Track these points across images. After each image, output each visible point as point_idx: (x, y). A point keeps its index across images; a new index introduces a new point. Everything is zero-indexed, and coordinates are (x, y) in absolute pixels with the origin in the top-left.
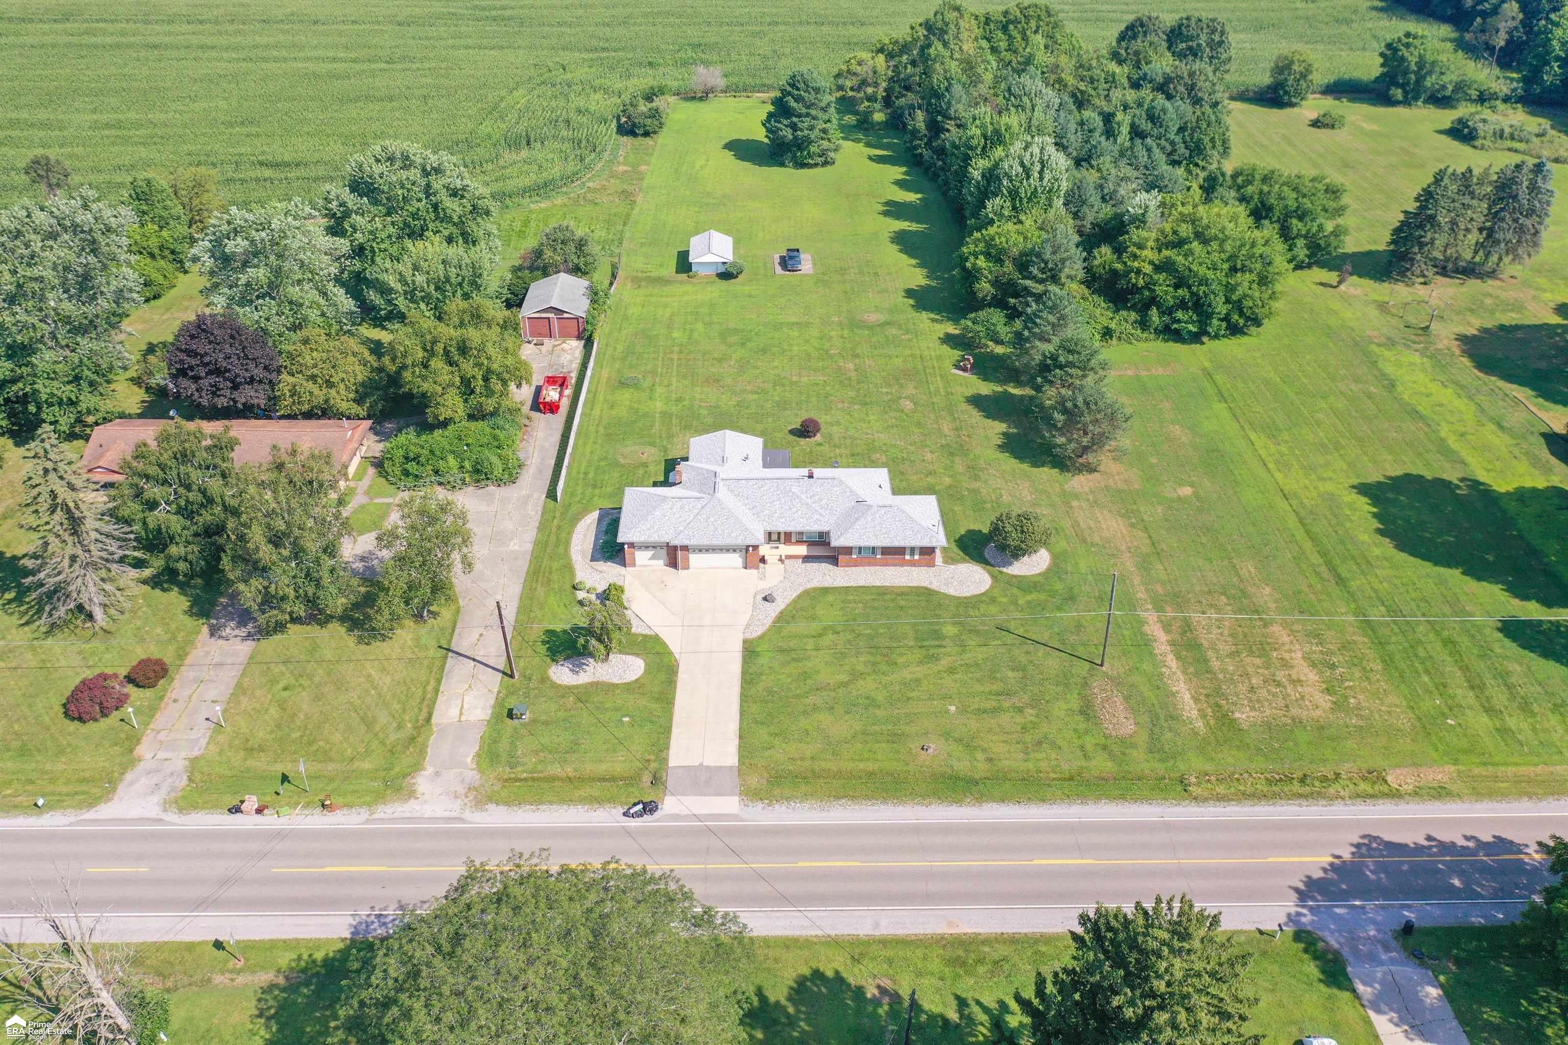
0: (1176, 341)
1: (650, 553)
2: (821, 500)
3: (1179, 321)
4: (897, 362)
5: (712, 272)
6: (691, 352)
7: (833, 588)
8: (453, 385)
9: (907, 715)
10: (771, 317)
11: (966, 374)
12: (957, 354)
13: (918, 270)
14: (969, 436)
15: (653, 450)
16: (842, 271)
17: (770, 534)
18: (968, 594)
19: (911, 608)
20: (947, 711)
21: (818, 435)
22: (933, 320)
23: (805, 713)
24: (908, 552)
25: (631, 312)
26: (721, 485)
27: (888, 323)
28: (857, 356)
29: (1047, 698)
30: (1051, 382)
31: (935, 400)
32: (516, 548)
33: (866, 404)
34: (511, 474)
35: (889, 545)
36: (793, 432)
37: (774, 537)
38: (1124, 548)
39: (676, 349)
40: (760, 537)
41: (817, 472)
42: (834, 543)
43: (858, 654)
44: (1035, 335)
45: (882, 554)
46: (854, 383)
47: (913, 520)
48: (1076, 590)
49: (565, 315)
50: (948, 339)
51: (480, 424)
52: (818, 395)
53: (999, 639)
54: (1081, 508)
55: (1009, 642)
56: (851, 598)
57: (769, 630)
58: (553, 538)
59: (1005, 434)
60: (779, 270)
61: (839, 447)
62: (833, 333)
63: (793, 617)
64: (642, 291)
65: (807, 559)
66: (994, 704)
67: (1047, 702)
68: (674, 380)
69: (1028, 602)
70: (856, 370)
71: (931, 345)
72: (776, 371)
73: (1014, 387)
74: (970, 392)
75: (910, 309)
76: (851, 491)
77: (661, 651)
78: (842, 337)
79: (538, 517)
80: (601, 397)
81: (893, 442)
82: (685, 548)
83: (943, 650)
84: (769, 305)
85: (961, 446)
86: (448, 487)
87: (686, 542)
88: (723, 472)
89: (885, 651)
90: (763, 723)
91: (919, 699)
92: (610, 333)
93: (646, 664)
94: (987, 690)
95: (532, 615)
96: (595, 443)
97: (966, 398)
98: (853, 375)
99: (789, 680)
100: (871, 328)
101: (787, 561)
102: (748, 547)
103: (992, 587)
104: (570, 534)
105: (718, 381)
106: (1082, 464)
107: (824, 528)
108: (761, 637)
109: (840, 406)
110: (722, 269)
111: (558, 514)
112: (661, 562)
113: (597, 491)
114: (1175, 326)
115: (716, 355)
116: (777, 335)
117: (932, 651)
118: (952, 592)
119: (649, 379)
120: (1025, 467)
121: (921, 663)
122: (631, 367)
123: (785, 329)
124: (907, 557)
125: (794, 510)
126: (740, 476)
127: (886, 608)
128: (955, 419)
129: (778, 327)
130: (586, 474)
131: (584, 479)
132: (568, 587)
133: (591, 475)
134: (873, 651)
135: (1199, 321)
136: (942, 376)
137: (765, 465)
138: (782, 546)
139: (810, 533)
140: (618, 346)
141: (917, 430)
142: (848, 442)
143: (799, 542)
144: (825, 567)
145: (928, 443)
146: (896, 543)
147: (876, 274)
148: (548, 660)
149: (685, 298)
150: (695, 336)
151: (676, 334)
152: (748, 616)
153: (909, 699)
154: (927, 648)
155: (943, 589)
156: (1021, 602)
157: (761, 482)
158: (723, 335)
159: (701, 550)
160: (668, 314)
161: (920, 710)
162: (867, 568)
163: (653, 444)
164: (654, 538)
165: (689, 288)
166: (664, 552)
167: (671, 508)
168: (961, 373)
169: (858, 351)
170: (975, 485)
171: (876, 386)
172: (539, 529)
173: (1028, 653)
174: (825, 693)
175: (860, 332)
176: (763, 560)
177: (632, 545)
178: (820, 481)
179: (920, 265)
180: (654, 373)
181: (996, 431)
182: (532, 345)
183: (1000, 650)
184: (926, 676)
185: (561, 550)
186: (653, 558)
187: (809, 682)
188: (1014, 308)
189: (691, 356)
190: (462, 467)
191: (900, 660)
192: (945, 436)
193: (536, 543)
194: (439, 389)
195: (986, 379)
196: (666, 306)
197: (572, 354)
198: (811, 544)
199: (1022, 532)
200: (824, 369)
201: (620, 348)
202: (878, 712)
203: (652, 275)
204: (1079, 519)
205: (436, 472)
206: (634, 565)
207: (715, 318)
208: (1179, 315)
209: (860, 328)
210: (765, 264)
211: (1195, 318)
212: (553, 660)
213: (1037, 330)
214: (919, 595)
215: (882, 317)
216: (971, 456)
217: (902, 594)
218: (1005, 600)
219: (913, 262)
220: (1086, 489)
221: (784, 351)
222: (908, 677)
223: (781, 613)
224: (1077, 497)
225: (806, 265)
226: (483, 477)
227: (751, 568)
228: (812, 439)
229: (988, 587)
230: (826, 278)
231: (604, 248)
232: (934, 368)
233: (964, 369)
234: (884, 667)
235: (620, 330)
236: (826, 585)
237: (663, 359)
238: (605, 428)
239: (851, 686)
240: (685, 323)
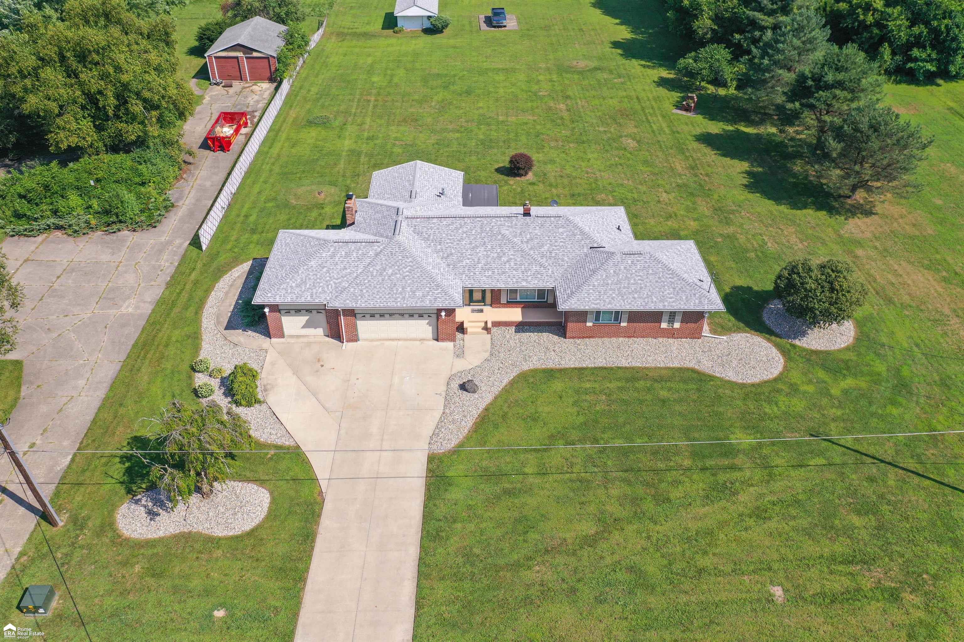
0: (910, 83)
1: (303, 319)
2: (542, 246)
3: (916, 60)
4: (613, 102)
5: (417, 27)
6: (389, 94)
7: (560, 370)
8: (75, 102)
9: (704, 606)
10: (475, 64)
11: (689, 114)
12: (676, 96)
13: (623, 27)
14: (707, 175)
15: (333, 190)
16: (547, 28)
17: (471, 292)
18: (756, 380)
19: (680, 401)
20: (770, 600)
21: (530, 174)
22: (644, 66)
23: (527, 601)
24: (665, 317)
25: (331, 60)
26: (404, 226)
27: (596, 69)
28: (568, 97)
29: (933, 569)
30: (812, 107)
31: (660, 138)
32: (130, 310)
33: (583, 142)
34: (150, 217)
35: (641, 309)
36: (499, 171)
37: (477, 296)
38: (947, 311)
39: (374, 91)
40: (458, 297)
41: (534, 210)
42: (563, 306)
43: (606, 482)
44: (776, 63)
45: (630, 321)
46: (567, 122)
47: (673, 273)
48: (905, 372)
49: (255, 54)
50: (663, 82)
51: (120, 157)
52: (528, 134)
53: (821, 454)
54: (869, 258)
55: (838, 460)
56: (588, 385)
57: (468, 438)
58: (184, 296)
59: (749, 173)
60: (484, 26)
61: (556, 187)
62: (541, 78)
63: (504, 416)
64: (346, 43)
65: (521, 327)
66: (847, 582)
67: (935, 577)
68: (368, 120)
69: (845, 392)
70: (568, 110)
71: (647, 88)
72: (481, 111)
73: (745, 126)
74: (698, 131)
75: (619, 57)
76: (582, 233)
77: (301, 476)
78: (551, 81)
79: (172, 270)
80: (283, 136)
81: (620, 182)
82: (351, 313)
83: (737, 475)
84: (474, 54)
85: (700, 185)
86: (70, 232)
87: (350, 305)
88: (408, 210)
89: (648, 476)
90: (454, 626)
91: (719, 573)
92: (306, 78)
93: (273, 501)
94: (826, 552)
95: (122, 411)
96: (265, 182)
97: (695, 136)
98: (566, 115)
99: (499, 532)
100: (581, 73)
101: (494, 330)
102: (439, 311)
103: (785, 368)
104: (208, 292)
105: (416, 120)
106: (853, 206)
107: (548, 285)
108: (455, 452)
109: (553, 144)
110: (427, 25)
111: (199, 265)
112: (320, 331)
113: (255, 237)
114: (910, 65)
115: (416, 97)
116: (481, 79)
117: (722, 477)
118: (731, 375)
119: (340, 119)
120: (784, 209)
121: (707, 499)
122: (323, 106)
123: (490, 74)
124: (664, 325)
125: (504, 259)
126: (430, 214)
127: (641, 402)
128: (687, 158)
129: (483, 72)
130: (246, 216)
131: (243, 223)
132: (185, 367)
133: (252, 219)
134: (630, 476)
135: (938, 60)
136: (663, 117)
137: (467, 203)
138: (487, 309)
139: (525, 291)
140: (312, 89)
141: (644, 169)
142: (566, 181)
143: (511, 303)
144: (548, 338)
145: (661, 182)
146: (651, 307)
147: (581, 30)
148: (122, 491)
149: (389, 49)
150: (396, 80)
151: (375, 79)
152: (437, 415)
153: (701, 571)
154: (714, 471)
155: (718, 372)
156: (835, 392)
157: (459, 222)
158: (425, 80)
159: (374, 314)
160: (370, 60)
161: (723, 596)
162: (606, 340)
163: (333, 184)
164: (306, 298)
165: (393, 41)
166: (322, 318)
167: (333, 256)
168: (684, 113)
169: (570, 93)
170: (730, 230)
171: (592, 125)
172: (169, 285)
173: (871, 480)
174: (560, 560)
175: (568, 76)
176: (461, 328)
177: (275, 308)
178: (540, 220)
179: (621, 24)
180: (347, 113)
181: (739, 170)
182: (220, 87)
183: (828, 475)
184: (722, 525)
185: (190, 313)
186: (307, 325)
187: (533, 536)
188: (738, 46)
189: (390, 98)
190: (90, 207)
191: (676, 494)
192: (680, 175)
193: (160, 302)
194: (54, 107)
195: (712, 118)
196: (369, 55)
197: (261, 95)
198: (526, 306)
199: (832, 290)
200: (532, 109)
201: (314, 90)
202: (652, 600)
203: (357, 31)
204: (872, 272)
205: (55, 212)
206: (281, 335)
207: (418, 65)
208: (916, 52)
209: (567, 72)
210: (470, 23)
211: (934, 56)
212: (129, 491)
213: (780, 57)
214: (685, 381)
215: (593, 64)
216: (716, 197)
217: (660, 379)
218: (810, 389)
219: (618, 21)
220: (869, 235)
221: (489, 93)
222: (693, 526)
223: (486, 409)
224: (859, 243)
225: (511, 23)
226: (114, 218)
227: (443, 340)
228: (523, 178)
229: (780, 368)
230: (531, 33)
231: (313, 10)
232: (652, 108)
233: (687, 109)
234: (649, 506)
235: (317, 76)
236: (550, 365)
237: (359, 101)
238: (282, 166)
239: (603, 545)
240: (386, 69)
